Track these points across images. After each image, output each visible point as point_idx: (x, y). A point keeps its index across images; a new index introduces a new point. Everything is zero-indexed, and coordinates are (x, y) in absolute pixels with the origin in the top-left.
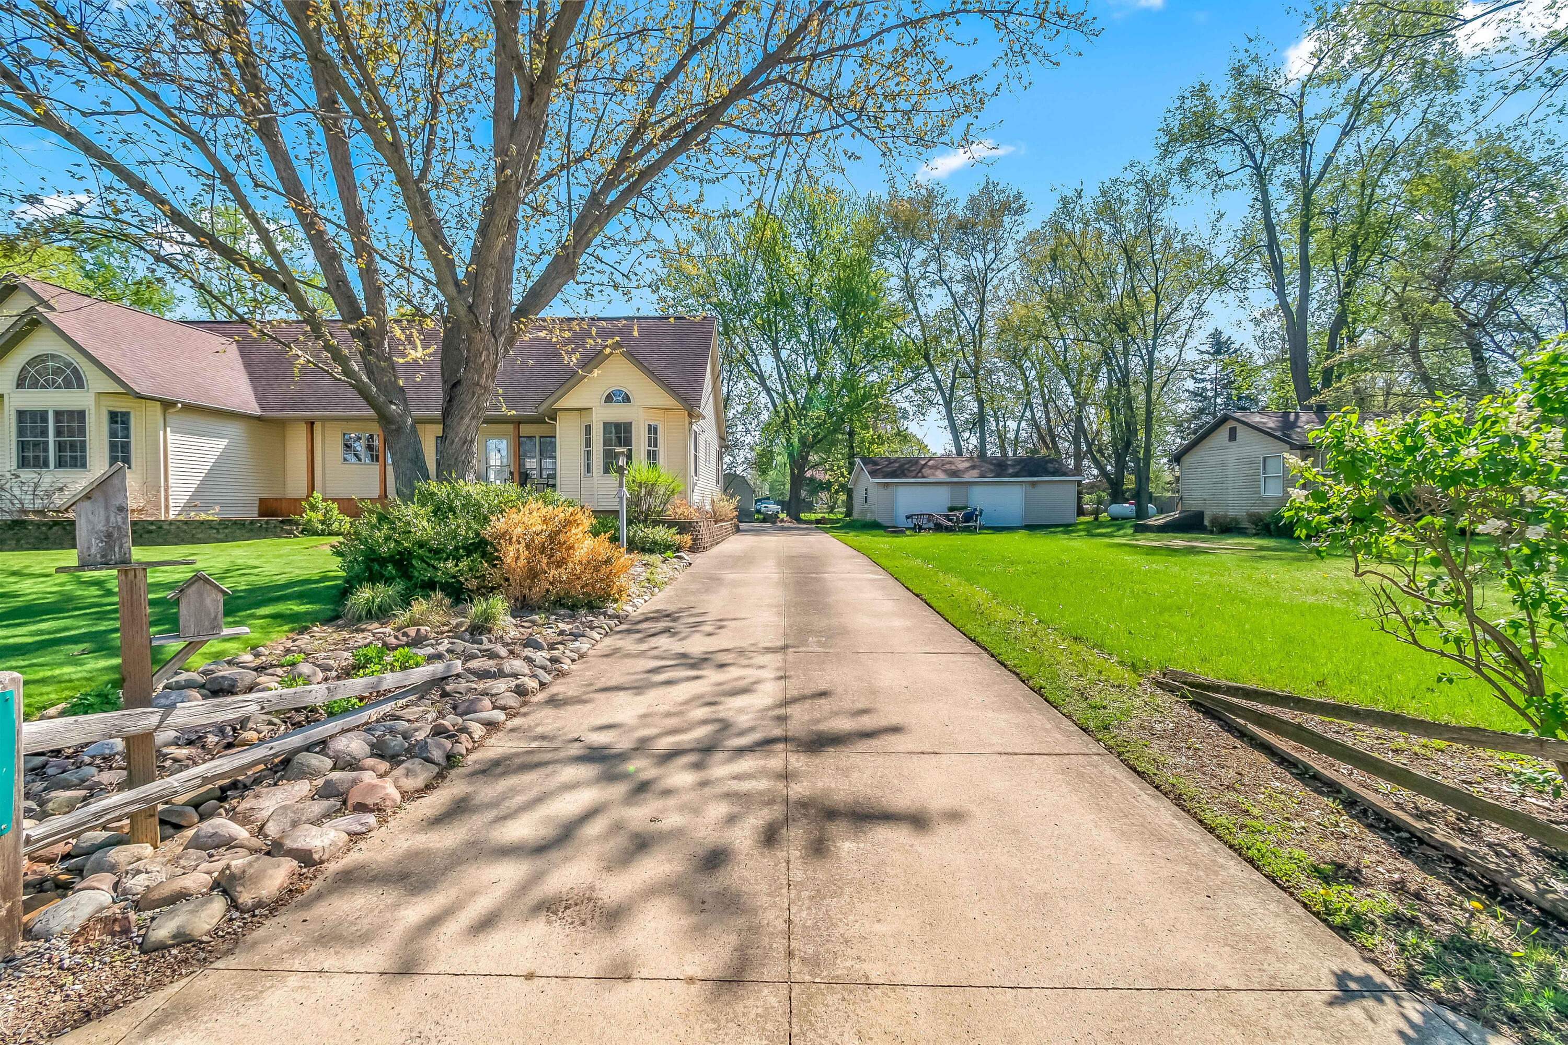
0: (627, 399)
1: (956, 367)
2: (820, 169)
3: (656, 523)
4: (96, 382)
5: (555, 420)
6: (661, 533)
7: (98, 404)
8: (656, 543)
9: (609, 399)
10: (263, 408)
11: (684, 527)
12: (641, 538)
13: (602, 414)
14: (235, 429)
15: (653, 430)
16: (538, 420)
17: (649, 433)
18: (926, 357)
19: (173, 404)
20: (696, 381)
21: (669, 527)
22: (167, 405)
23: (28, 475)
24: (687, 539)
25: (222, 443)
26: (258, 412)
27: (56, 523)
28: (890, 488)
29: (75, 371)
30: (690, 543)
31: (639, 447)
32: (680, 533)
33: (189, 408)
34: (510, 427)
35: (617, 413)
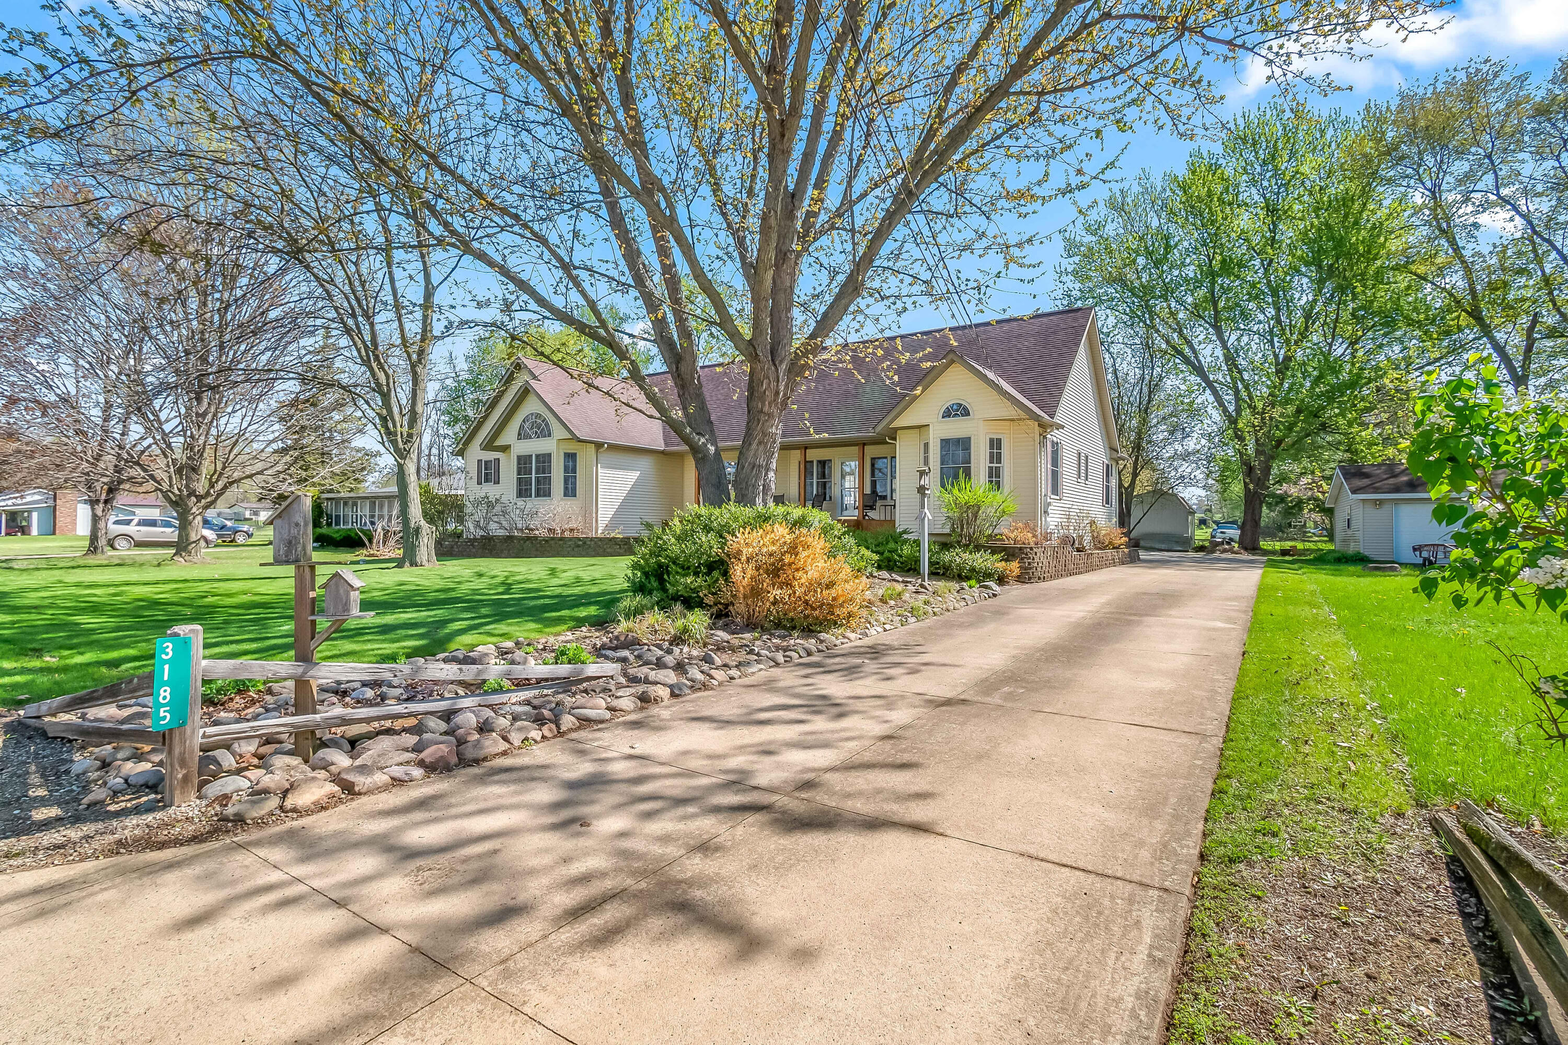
0: (966, 413)
1: (1534, 322)
2: (1187, 105)
3: (978, 548)
4: (559, 432)
5: (895, 439)
6: (981, 560)
7: (558, 448)
8: (973, 570)
9: (947, 414)
10: (666, 444)
11: (1010, 553)
12: (958, 565)
13: (942, 430)
14: (646, 463)
15: (996, 444)
16: (879, 441)
17: (992, 447)
18: (1476, 315)
19: (602, 444)
20: (1056, 385)
21: (993, 553)
22: (599, 445)
23: (520, 503)
24: (1014, 567)
25: (635, 475)
26: (662, 447)
27: (528, 538)
28: (1387, 507)
29: (547, 425)
30: (1017, 572)
31: (979, 463)
32: (1006, 560)
33: (614, 448)
34: (855, 450)
35: (956, 428)
